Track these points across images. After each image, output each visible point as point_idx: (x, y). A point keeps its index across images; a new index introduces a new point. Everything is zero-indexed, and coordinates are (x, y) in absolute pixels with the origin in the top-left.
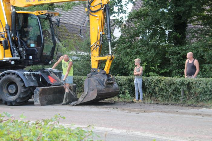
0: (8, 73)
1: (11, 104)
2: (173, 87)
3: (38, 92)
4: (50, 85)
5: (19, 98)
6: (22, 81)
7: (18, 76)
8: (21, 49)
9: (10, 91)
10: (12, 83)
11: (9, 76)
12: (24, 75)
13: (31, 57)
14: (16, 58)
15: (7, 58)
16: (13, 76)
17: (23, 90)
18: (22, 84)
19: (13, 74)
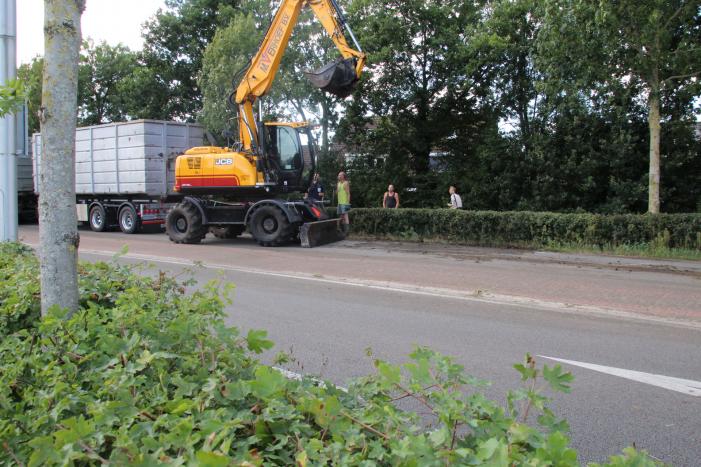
0: (264, 204)
1: (269, 244)
2: (472, 223)
3: (307, 229)
4: (316, 219)
5: (280, 236)
6: (284, 213)
7: (278, 207)
8: (272, 172)
9: (266, 227)
10: (269, 216)
11: (265, 207)
12: (286, 206)
13: (286, 183)
14: (268, 183)
15: (261, 184)
16: (271, 208)
17: (285, 226)
18: (284, 219)
19: (271, 204)
